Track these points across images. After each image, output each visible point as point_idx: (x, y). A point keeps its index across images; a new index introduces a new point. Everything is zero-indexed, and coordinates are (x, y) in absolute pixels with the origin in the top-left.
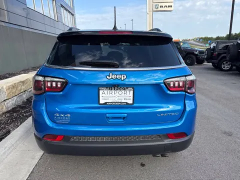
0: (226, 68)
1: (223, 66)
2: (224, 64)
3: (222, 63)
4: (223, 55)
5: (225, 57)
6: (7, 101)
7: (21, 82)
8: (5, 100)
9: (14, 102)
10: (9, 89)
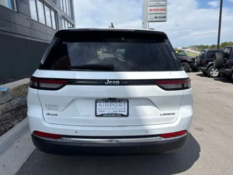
0: (213, 75)
1: (211, 73)
2: (212, 71)
3: (211, 70)
4: (210, 63)
5: (212, 65)
6: (13, 101)
7: (24, 85)
8: (10, 100)
9: (18, 102)
10: (14, 90)
